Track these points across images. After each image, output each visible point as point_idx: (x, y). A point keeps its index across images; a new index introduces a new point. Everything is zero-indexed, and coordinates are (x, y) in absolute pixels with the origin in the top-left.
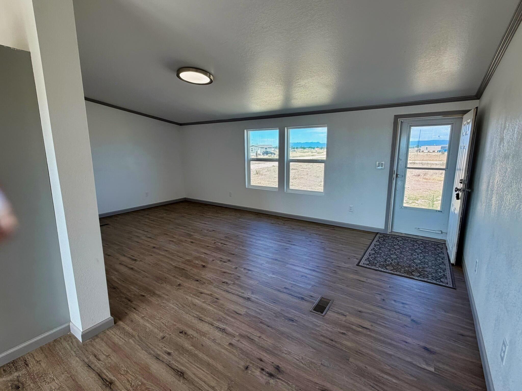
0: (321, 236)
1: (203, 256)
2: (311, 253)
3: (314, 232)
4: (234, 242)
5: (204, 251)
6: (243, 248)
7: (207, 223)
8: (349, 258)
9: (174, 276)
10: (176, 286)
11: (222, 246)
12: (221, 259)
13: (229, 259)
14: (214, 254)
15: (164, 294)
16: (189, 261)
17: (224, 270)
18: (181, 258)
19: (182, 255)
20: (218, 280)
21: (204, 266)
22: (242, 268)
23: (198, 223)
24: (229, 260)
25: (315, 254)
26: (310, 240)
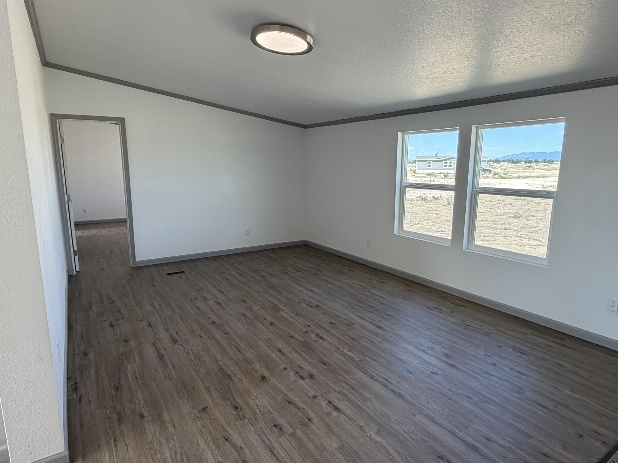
0: (524, 356)
1: (274, 355)
2: (484, 396)
3: (511, 343)
4: (339, 336)
5: (280, 344)
6: (349, 353)
7: (315, 290)
8: (581, 436)
9: (207, 388)
10: (199, 411)
11: (316, 341)
12: (299, 370)
13: (313, 371)
14: (294, 356)
15: (172, 421)
16: (247, 361)
17: (291, 396)
18: (238, 353)
19: (243, 346)
20: (270, 416)
21: (263, 378)
22: (326, 399)
23: (302, 289)
24: (311, 376)
25: (493, 401)
26: (495, 362)
